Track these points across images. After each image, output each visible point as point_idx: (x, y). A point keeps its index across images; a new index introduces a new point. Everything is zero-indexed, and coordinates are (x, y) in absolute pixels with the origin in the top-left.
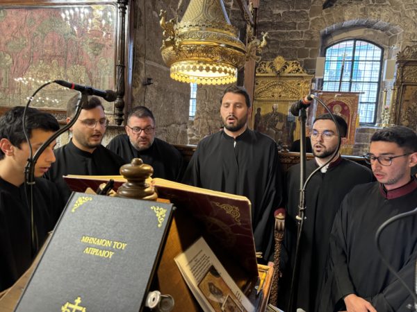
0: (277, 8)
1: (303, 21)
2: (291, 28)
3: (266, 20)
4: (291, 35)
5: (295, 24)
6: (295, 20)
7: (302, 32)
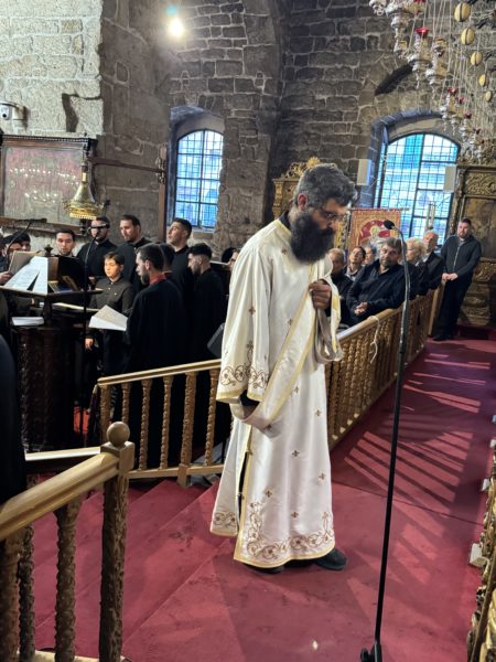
0: (320, 92)
1: (351, 110)
2: (336, 119)
3: (306, 107)
4: (336, 128)
5: (342, 113)
6: (340, 109)
7: (349, 125)
